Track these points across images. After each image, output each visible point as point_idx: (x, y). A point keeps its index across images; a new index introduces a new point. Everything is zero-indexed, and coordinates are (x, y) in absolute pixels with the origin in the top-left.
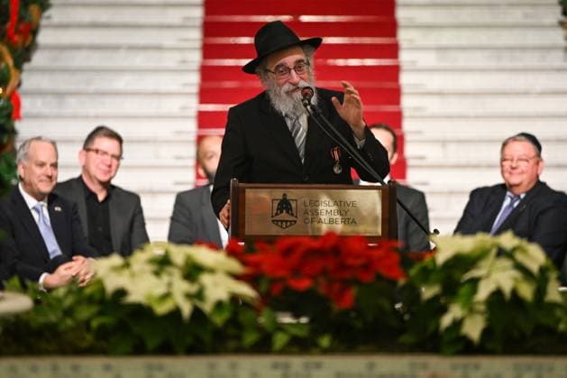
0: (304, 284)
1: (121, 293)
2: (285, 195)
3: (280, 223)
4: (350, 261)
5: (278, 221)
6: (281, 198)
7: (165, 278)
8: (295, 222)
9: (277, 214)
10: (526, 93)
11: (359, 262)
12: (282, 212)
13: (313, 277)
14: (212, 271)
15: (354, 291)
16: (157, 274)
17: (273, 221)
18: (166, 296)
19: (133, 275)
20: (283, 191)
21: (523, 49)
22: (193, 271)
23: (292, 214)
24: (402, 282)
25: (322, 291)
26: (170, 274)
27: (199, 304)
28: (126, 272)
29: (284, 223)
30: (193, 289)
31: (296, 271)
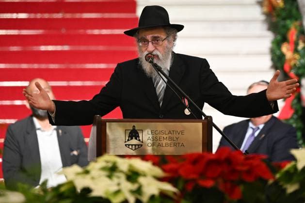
0: (210, 184)
1: (87, 190)
2: (134, 126)
3: (130, 147)
4: (239, 168)
5: (129, 145)
6: (132, 129)
7: (115, 180)
8: (142, 145)
9: (128, 140)
10: (236, 54)
11: (245, 168)
12: (132, 139)
13: (214, 179)
14: (145, 175)
15: (241, 188)
16: (110, 177)
17: (126, 145)
18: (118, 192)
19: (93, 178)
20: (133, 124)
21: (231, 21)
22: (133, 176)
23: (139, 140)
24: (271, 181)
25: (221, 188)
26: (118, 177)
27: (139, 197)
28: (88, 177)
29: (134, 146)
30: (134, 187)
31: (202, 175)
